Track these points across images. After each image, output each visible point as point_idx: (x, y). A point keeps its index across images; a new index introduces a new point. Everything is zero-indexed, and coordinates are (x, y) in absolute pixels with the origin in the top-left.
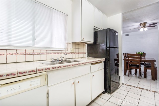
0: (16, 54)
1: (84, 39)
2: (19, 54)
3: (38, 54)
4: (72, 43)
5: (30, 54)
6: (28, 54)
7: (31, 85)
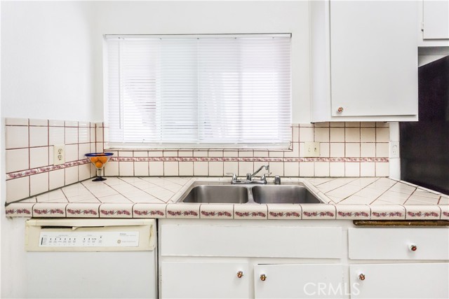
0: (162, 160)
1: (340, 110)
2: (167, 159)
3: (203, 160)
4: (311, 125)
5: (186, 161)
6: (183, 159)
7: (119, 242)
